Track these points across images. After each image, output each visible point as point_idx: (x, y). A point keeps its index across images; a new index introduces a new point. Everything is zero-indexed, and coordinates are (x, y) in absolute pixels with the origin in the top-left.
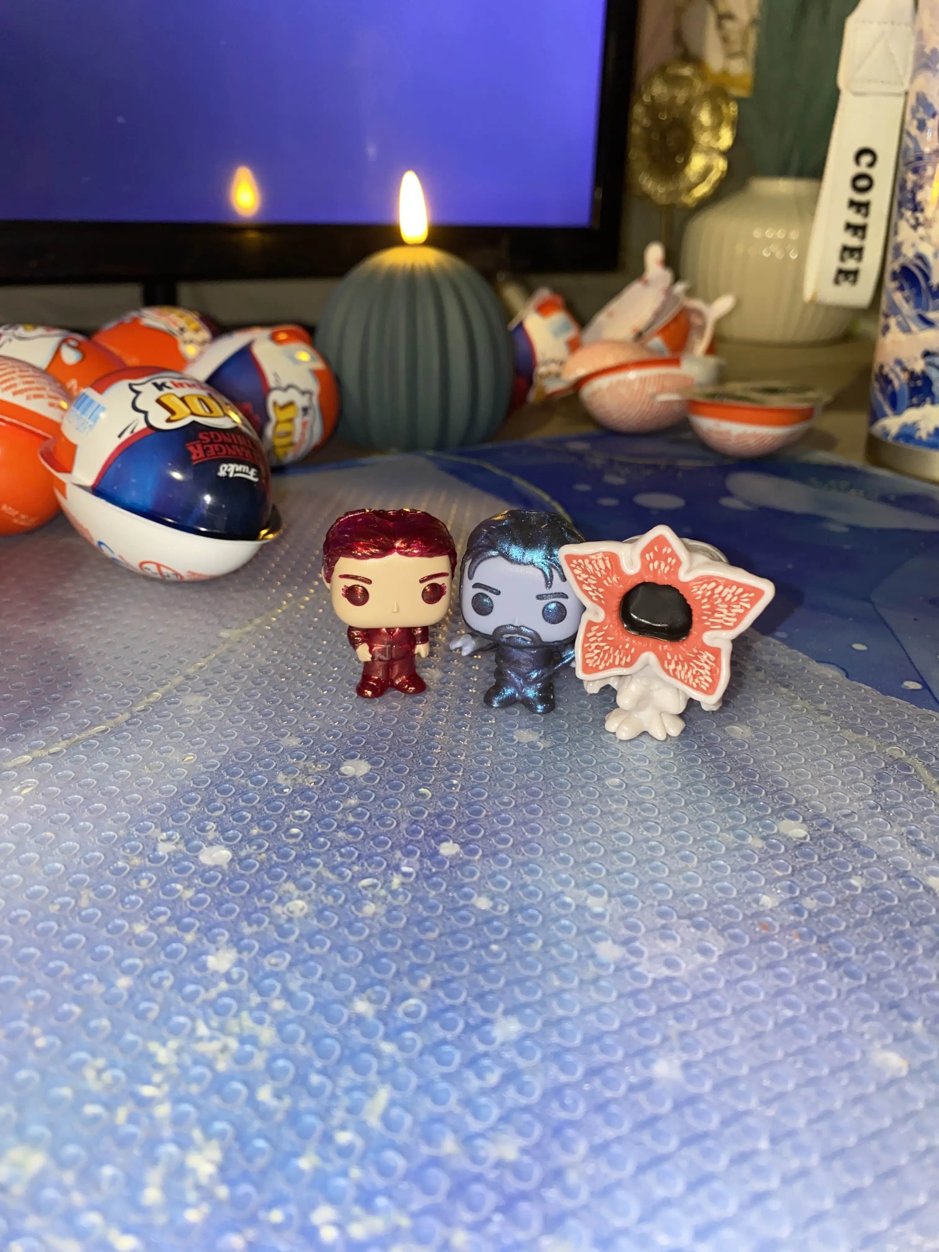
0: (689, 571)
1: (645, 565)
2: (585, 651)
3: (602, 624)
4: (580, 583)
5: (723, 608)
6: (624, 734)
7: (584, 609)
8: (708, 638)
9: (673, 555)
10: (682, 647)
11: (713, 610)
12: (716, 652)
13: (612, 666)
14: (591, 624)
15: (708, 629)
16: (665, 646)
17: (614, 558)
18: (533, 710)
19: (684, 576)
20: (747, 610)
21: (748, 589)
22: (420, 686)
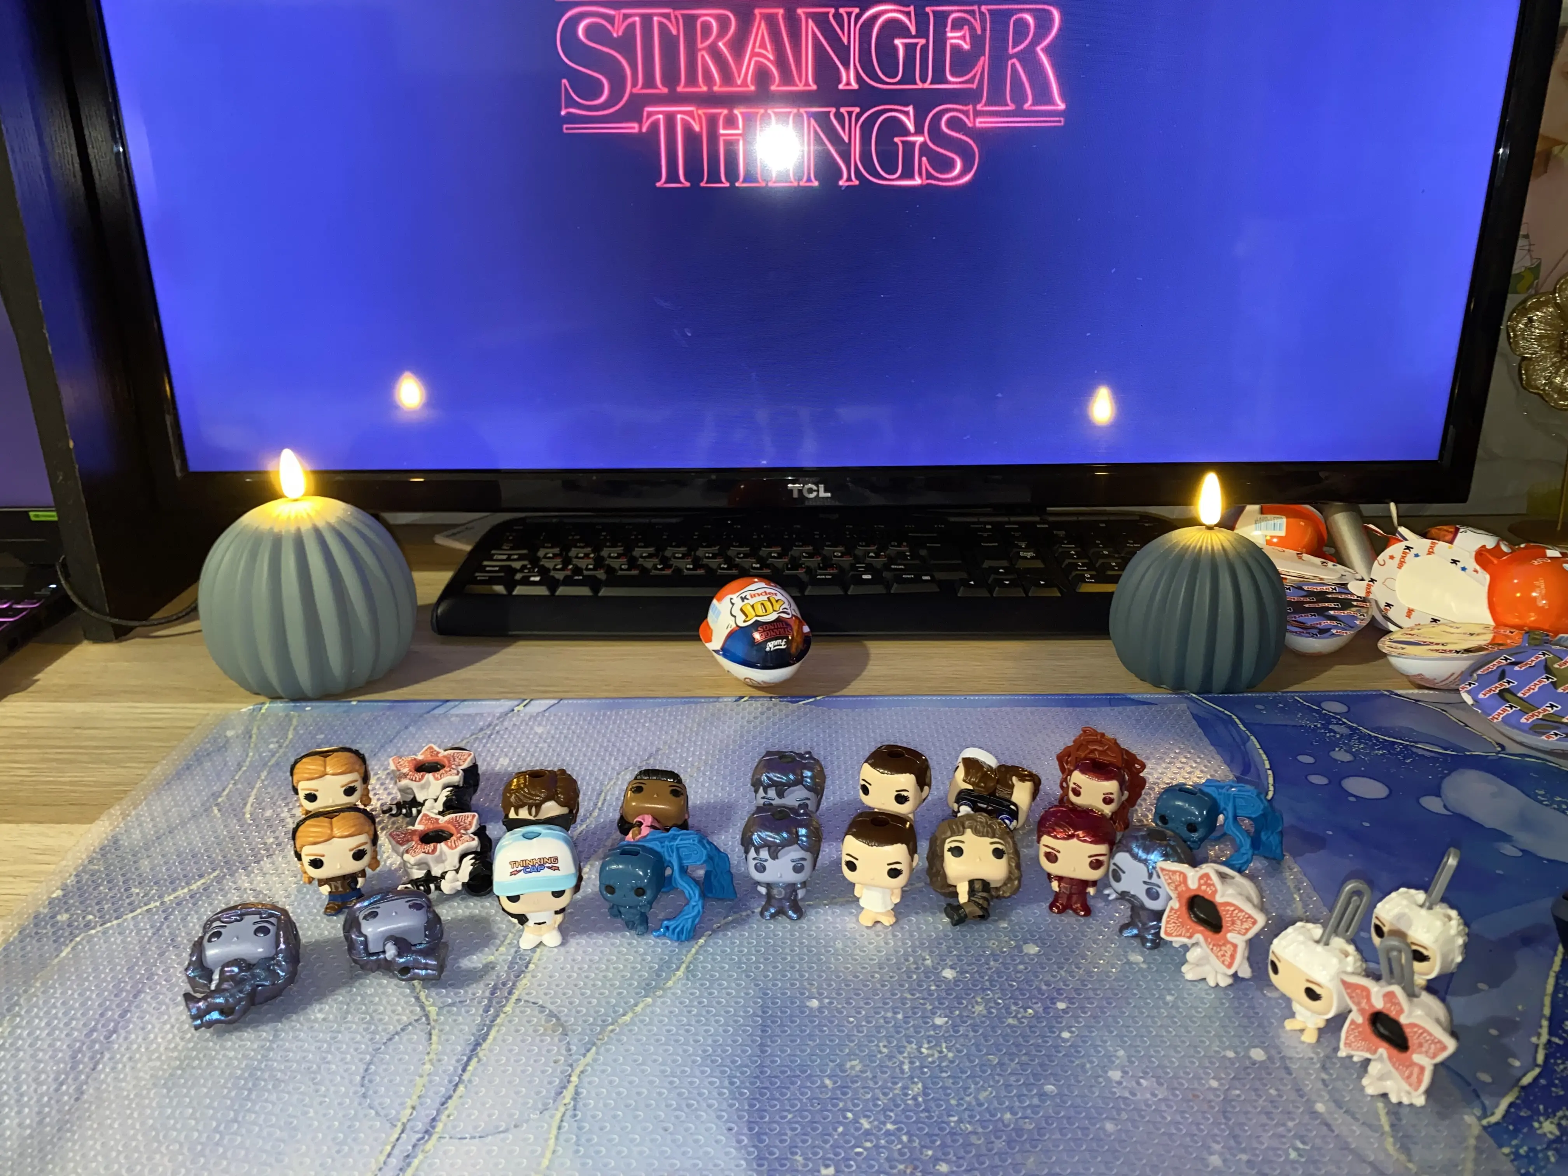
0: (1222, 896)
1: (1200, 885)
2: (1168, 922)
3: (1177, 911)
4: (1169, 884)
5: (1239, 922)
6: (1189, 976)
7: (1171, 898)
8: (1231, 936)
9: (1213, 885)
10: (1217, 936)
11: (1233, 923)
12: (1235, 946)
13: (1180, 935)
14: (1172, 909)
15: (1230, 931)
16: (1209, 933)
17: (1185, 877)
18: (1144, 945)
19: (1219, 899)
20: (1250, 928)
21: (1250, 917)
22: (1088, 911)
